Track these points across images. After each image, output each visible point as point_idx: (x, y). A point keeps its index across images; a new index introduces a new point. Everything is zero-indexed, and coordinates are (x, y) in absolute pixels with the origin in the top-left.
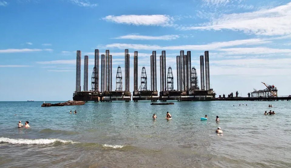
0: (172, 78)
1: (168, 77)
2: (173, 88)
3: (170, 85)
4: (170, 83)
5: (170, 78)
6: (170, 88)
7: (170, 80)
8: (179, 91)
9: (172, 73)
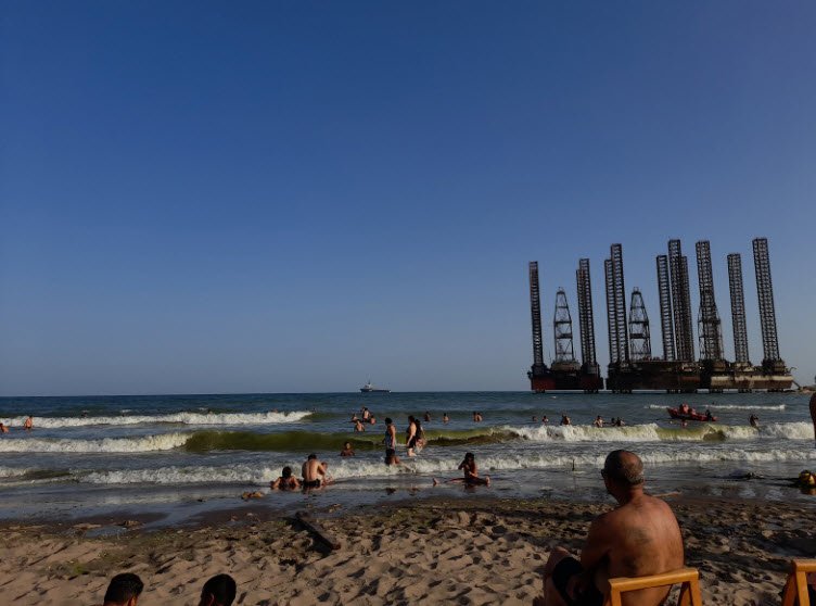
0: (646, 323)
1: (633, 319)
2: (649, 352)
3: (639, 343)
4: (639, 336)
5: (637, 323)
6: (641, 353)
7: (637, 329)
8: (670, 360)
9: (643, 307)
